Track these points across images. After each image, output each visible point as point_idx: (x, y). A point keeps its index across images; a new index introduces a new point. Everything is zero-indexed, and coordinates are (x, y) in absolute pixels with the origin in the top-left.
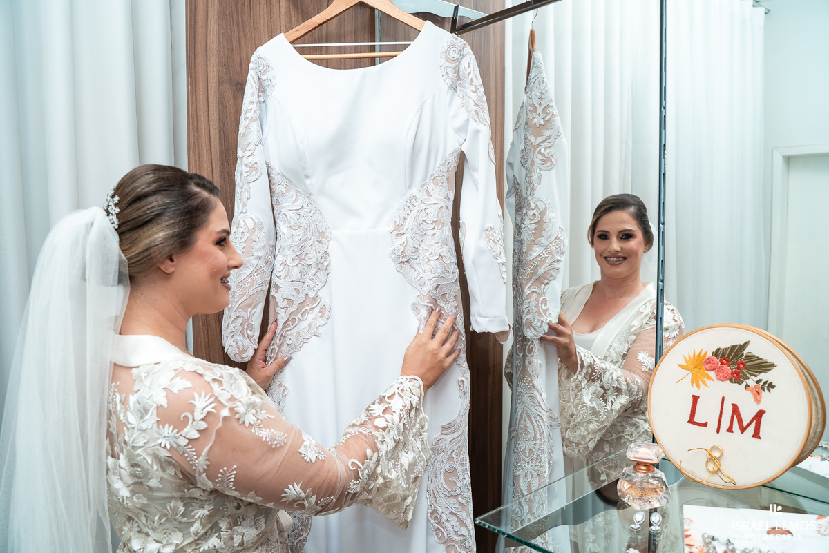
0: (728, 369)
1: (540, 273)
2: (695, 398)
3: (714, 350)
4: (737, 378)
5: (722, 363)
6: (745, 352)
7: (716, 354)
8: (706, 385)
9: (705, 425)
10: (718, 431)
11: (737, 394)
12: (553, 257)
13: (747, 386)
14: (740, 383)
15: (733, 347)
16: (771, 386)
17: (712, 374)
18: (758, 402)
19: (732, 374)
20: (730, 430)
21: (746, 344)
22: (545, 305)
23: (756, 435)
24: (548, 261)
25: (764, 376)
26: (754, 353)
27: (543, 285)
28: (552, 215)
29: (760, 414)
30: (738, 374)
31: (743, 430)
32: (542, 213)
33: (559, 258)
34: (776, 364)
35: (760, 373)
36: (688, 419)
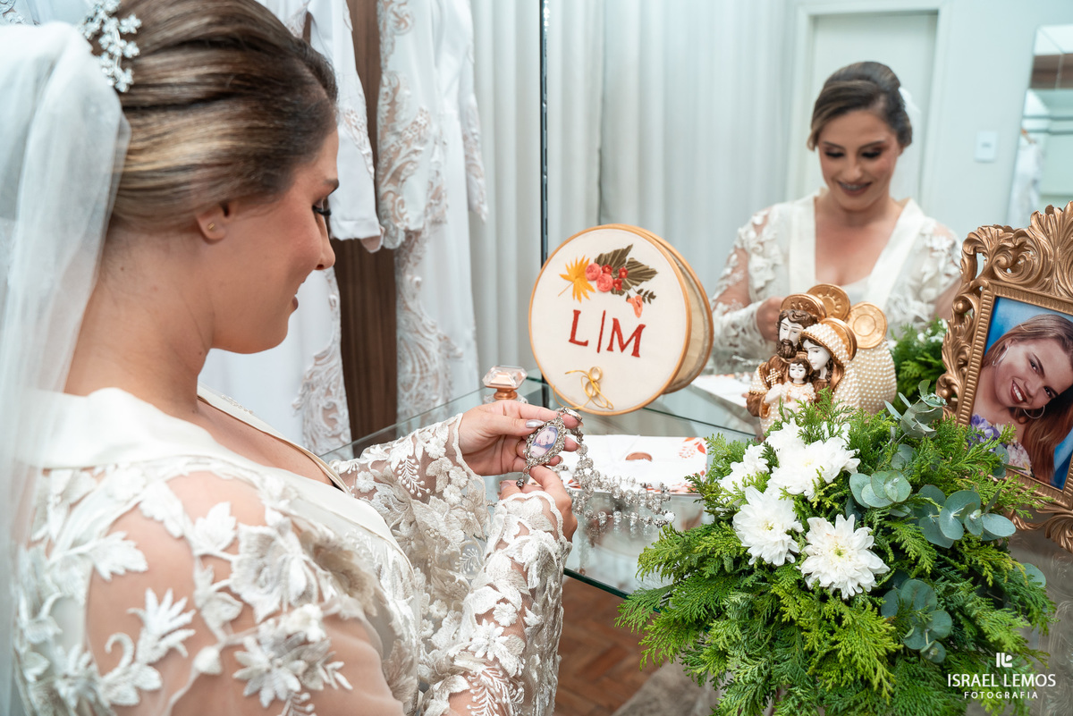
0: (609, 278)
1: (394, 168)
2: (577, 313)
3: (597, 256)
4: (618, 288)
5: (604, 272)
6: (628, 258)
7: (598, 261)
8: (587, 297)
9: (586, 344)
10: (598, 351)
11: (618, 307)
12: (408, 146)
13: (628, 297)
14: (621, 293)
15: (616, 252)
16: (652, 296)
17: (594, 284)
18: (638, 314)
19: (614, 284)
20: (610, 349)
21: (629, 248)
22: (403, 207)
23: (636, 353)
24: (403, 153)
25: (645, 286)
26: (637, 259)
27: (400, 183)
28: (407, 92)
29: (641, 328)
30: (619, 283)
31: (623, 347)
32: (395, 91)
34: (657, 270)
35: (641, 281)
36: (569, 337)
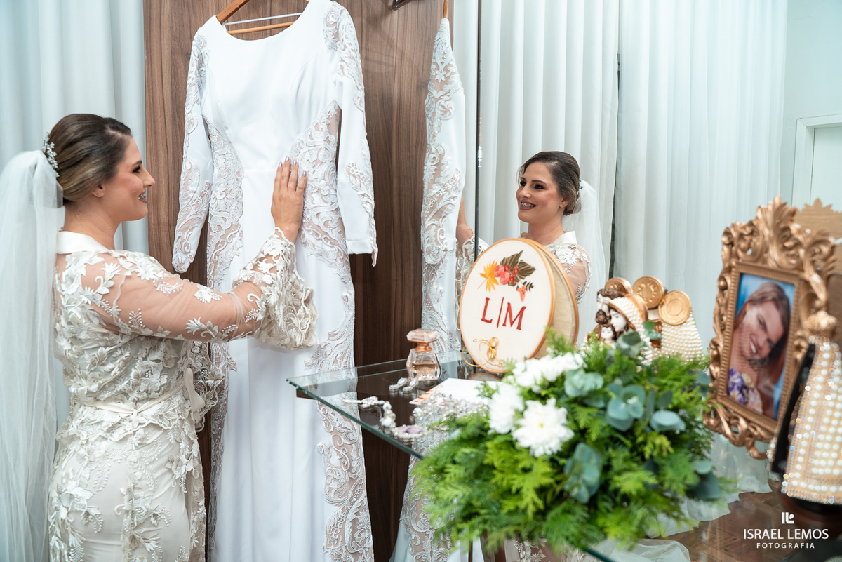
0: (508, 275)
1: (438, 208)
2: (487, 300)
3: (502, 260)
4: (513, 282)
5: (505, 270)
6: (519, 260)
7: (502, 263)
8: (494, 288)
9: (490, 322)
10: (498, 326)
11: (509, 293)
12: (449, 194)
13: (518, 287)
14: (514, 285)
15: (513, 256)
16: (531, 286)
17: (498, 279)
18: (522, 299)
19: (510, 278)
20: (504, 325)
21: (521, 253)
22: (443, 235)
23: (519, 328)
24: (445, 198)
25: (528, 279)
26: (525, 261)
27: (441, 219)
28: (449, 158)
29: (524, 308)
30: (513, 278)
31: (512, 323)
32: (441, 156)
33: (455, 195)
34: (536, 268)
35: (526, 276)
36: (481, 317)
